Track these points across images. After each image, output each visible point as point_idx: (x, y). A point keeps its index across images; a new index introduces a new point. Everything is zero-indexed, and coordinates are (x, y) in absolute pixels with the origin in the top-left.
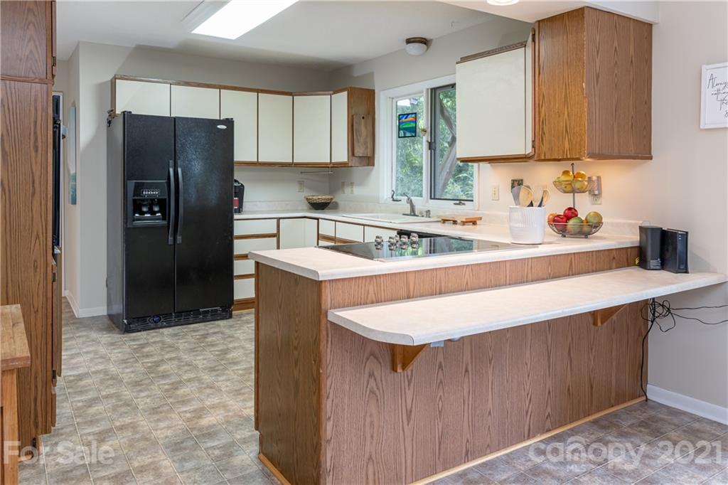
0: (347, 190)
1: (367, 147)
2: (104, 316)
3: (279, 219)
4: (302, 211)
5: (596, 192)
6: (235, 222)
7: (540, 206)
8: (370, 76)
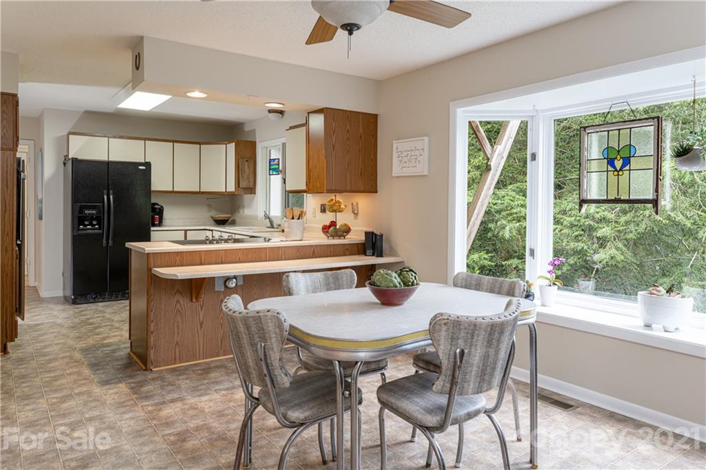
0: (241, 211)
1: (249, 182)
2: (61, 297)
3: (186, 231)
4: (210, 225)
5: (356, 212)
6: (152, 232)
7: (299, 219)
8: (253, 132)
